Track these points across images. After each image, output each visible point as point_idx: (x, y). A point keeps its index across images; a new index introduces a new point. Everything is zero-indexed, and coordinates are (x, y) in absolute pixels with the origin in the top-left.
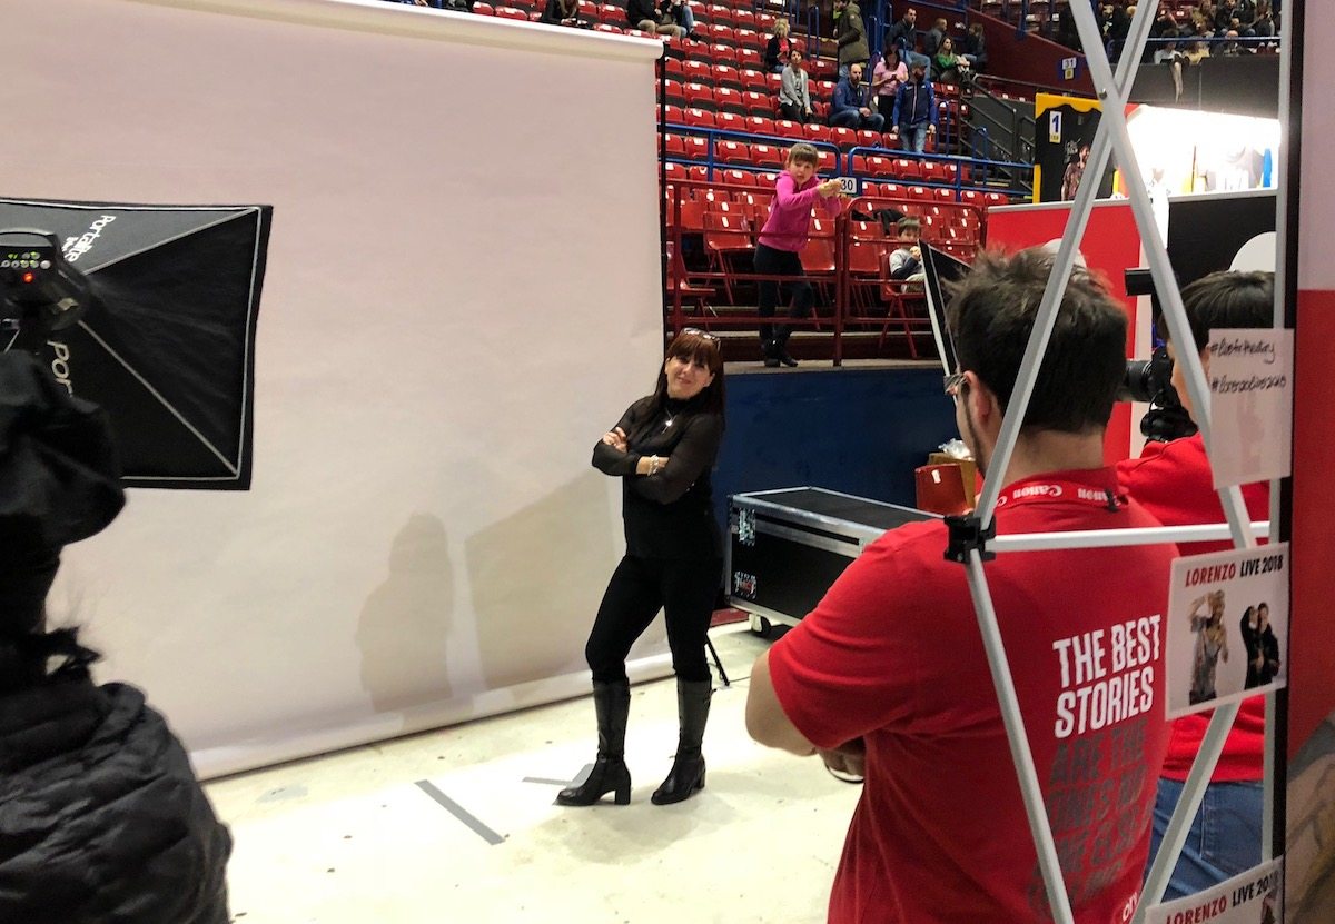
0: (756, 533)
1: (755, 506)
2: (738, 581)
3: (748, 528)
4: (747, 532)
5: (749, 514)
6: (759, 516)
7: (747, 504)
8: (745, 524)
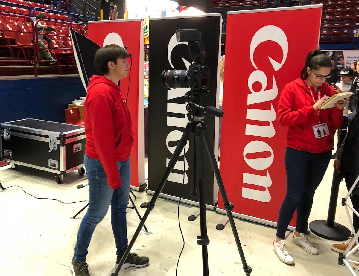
0: (11, 136)
1: (10, 127)
2: (5, 153)
3: (8, 135)
4: (7, 136)
5: (7, 130)
6: (11, 130)
7: (7, 126)
8: (6, 133)
